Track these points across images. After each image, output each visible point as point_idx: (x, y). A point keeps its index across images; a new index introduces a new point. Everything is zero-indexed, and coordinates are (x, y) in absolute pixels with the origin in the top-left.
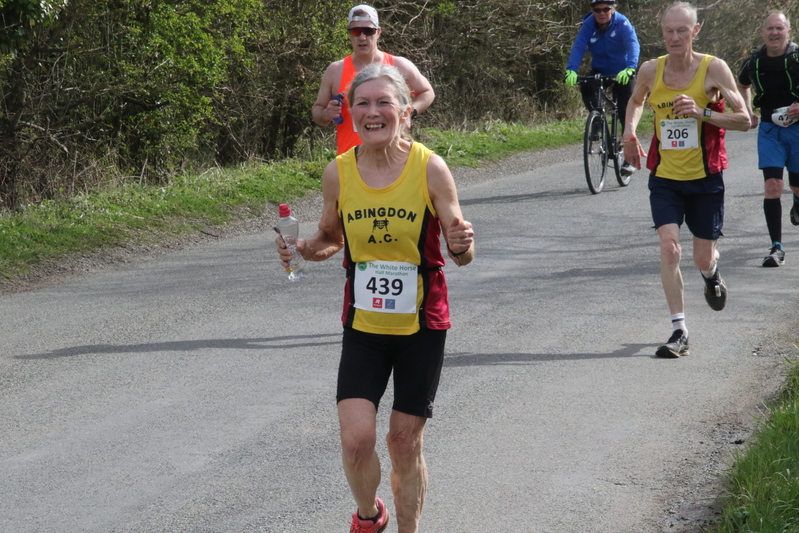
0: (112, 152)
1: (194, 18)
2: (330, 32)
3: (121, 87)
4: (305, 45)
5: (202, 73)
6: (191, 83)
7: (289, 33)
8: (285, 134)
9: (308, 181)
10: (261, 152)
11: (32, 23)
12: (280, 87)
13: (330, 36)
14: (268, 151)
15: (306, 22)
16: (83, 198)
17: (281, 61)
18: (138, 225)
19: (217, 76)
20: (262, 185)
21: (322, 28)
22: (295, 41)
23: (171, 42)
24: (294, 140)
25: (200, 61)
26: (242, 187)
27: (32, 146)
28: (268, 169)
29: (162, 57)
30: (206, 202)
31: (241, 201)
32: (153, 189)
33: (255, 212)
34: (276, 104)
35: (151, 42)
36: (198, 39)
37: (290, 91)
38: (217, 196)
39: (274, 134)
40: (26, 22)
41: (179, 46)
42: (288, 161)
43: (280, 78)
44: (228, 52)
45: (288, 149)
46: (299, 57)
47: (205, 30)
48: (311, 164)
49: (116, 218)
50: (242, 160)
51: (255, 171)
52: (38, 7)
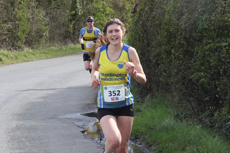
1: (102, 14)
2: (127, 16)
5: (104, 23)
6: (102, 25)
11: (78, 16)
15: (122, 14)
21: (125, 15)
23: (98, 18)
25: (103, 21)
27: (77, 35)
29: (97, 21)
40: (77, 16)
41: (100, 19)
47: (104, 16)
52: (78, 14)
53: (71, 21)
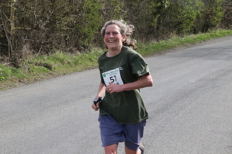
0: (175, 32)
1: (191, 7)
3: (177, 20)
4: (211, 11)
5: (192, 17)
6: (190, 19)
7: (208, 9)
8: (206, 28)
9: (210, 37)
10: (201, 32)
11: (163, 9)
12: (206, 19)
13: (216, 10)
14: (203, 31)
15: (212, 7)
16: (170, 40)
17: (206, 14)
18: (179, 44)
19: (194, 18)
20: (202, 37)
21: (215, 8)
22: (209, 11)
23: (187, 12)
24: (208, 29)
25: (192, 15)
26: (198, 38)
27: (162, 31)
28: (203, 34)
29: (185, 14)
30: (191, 40)
31: (198, 40)
32: (182, 38)
33: (200, 42)
34: (205, 22)
35: (183, 12)
36: (191, 11)
37: (208, 20)
38: (193, 39)
39: (204, 28)
42: (207, 33)
43: (206, 18)
44: (197, 13)
45: (206, 31)
46: (210, 14)
47: (193, 9)
48: (211, 34)
49: (175, 43)
50: (198, 33)
51: (200, 35)
52: (165, 6)
53: (155, 14)
